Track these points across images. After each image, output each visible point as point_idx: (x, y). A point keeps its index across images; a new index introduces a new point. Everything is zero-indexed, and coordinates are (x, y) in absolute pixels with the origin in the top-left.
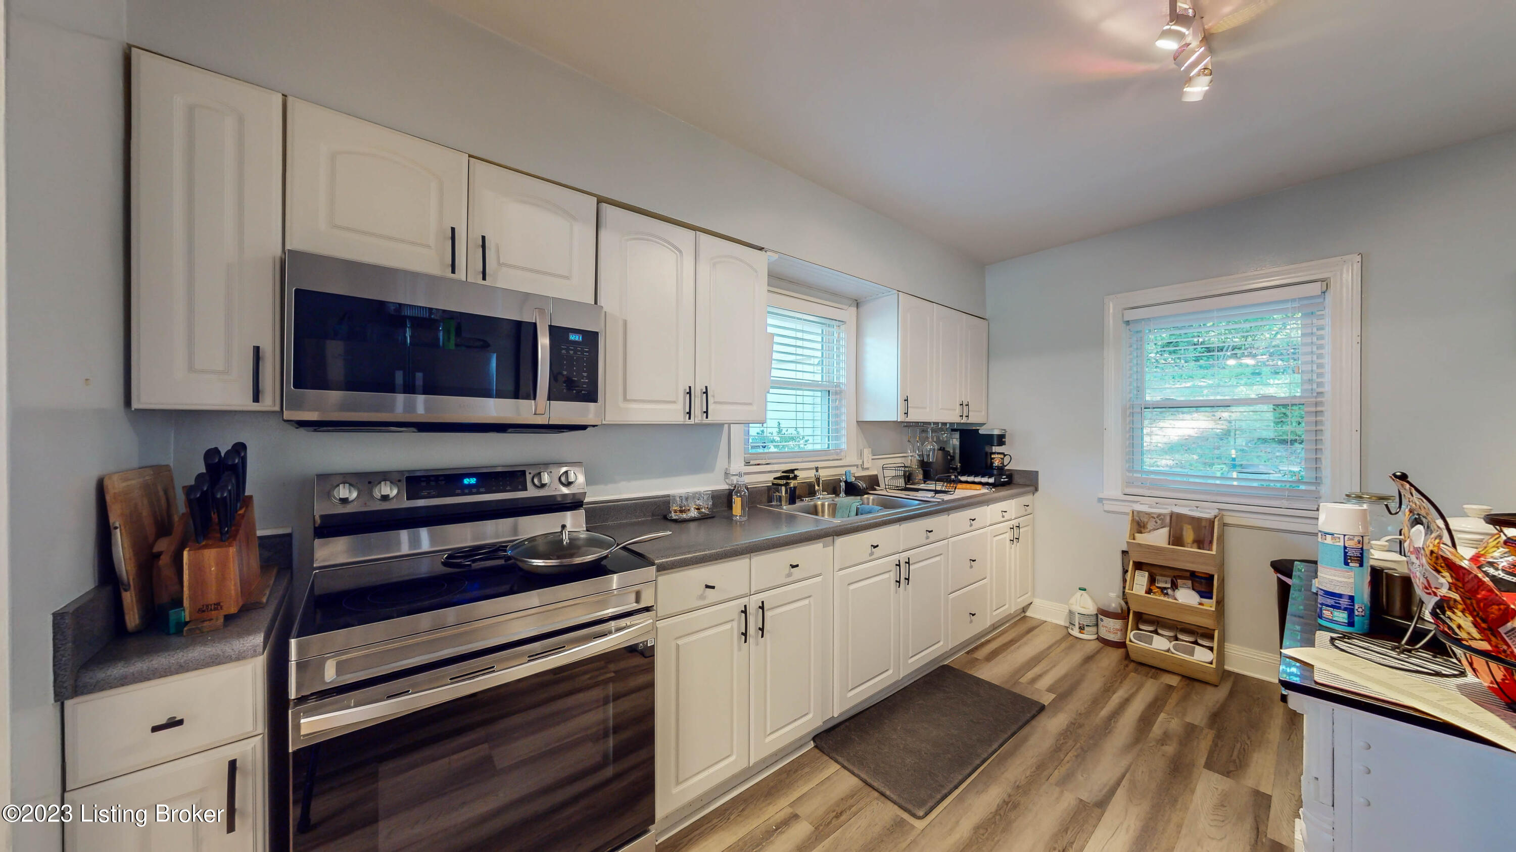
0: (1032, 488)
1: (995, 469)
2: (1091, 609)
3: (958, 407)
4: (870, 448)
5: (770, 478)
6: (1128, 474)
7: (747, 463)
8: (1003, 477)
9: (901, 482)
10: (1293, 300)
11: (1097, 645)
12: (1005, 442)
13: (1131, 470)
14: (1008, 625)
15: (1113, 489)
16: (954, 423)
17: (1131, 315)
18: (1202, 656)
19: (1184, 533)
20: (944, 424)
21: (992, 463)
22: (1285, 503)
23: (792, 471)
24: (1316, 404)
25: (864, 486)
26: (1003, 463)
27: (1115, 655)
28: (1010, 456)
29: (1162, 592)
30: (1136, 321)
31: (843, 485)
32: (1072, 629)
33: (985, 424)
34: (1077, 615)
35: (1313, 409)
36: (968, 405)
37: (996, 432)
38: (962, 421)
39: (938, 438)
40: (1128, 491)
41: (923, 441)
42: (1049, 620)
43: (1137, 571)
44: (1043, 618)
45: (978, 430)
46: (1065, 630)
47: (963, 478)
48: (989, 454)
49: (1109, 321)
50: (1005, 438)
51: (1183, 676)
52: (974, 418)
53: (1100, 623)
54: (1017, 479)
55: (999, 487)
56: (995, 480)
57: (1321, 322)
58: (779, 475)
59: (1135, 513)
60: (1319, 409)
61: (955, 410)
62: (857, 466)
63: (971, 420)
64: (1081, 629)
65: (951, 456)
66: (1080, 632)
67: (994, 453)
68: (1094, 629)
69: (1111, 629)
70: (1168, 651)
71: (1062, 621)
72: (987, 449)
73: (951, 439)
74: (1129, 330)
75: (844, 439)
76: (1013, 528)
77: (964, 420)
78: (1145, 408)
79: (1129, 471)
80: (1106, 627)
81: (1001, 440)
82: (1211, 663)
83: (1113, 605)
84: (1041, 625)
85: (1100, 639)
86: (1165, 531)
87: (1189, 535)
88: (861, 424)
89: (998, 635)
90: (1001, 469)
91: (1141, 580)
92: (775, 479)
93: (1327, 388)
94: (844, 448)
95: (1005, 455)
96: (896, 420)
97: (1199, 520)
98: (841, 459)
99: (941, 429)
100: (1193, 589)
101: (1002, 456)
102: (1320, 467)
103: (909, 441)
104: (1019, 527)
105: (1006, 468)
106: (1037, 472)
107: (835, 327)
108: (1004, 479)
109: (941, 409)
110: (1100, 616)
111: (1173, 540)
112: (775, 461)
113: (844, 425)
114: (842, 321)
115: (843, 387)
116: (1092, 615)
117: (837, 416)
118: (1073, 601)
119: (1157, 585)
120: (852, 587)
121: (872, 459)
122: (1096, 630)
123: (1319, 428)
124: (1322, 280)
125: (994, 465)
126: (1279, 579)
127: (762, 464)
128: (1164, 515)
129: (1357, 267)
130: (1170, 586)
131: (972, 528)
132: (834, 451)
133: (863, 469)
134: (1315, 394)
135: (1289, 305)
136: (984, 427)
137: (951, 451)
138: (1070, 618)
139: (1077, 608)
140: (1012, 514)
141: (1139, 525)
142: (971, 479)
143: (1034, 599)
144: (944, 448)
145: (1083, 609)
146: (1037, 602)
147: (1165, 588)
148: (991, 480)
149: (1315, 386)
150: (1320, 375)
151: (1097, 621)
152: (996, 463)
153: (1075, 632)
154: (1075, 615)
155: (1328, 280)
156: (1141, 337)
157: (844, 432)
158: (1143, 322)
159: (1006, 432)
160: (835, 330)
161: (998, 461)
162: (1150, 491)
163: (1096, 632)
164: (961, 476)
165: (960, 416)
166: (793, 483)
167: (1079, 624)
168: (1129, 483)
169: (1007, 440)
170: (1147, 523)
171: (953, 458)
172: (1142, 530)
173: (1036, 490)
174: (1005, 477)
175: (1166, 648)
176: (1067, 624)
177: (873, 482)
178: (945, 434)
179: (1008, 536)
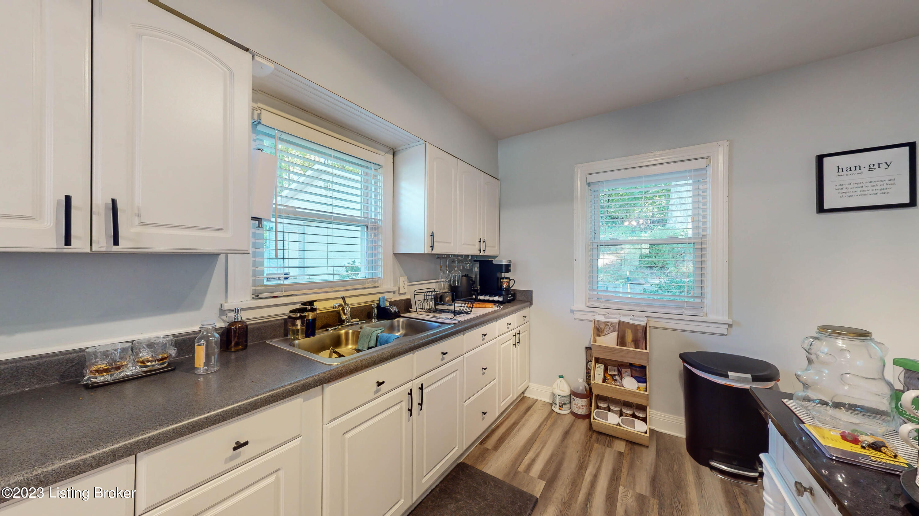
0: (528, 303)
1: (504, 290)
2: (566, 391)
3: (478, 244)
4: (406, 276)
5: (286, 310)
6: (589, 292)
7: (256, 297)
8: (509, 296)
9: (431, 305)
10: (690, 171)
11: (571, 418)
12: (510, 269)
13: (591, 289)
14: (512, 407)
15: (580, 304)
16: (475, 256)
17: (591, 179)
18: (640, 427)
19: (626, 335)
20: (467, 256)
21: (501, 286)
22: (685, 312)
23: (311, 303)
24: (702, 243)
25: (397, 310)
26: (509, 286)
27: (582, 425)
28: (514, 280)
29: (613, 378)
30: (594, 183)
31: (375, 310)
32: (554, 407)
33: (498, 256)
34: (558, 397)
35: (700, 247)
36: (485, 242)
37: (504, 262)
38: (481, 254)
39: (464, 267)
40: (590, 304)
41: (451, 269)
42: (539, 398)
43: (597, 364)
44: (536, 398)
45: (492, 260)
46: (550, 407)
47: (482, 298)
48: (500, 279)
49: (578, 184)
50: (510, 267)
51: (627, 441)
52: (489, 252)
53: (573, 402)
54: (519, 297)
55: (507, 304)
56: (503, 298)
57: (705, 187)
58: (298, 306)
59: (596, 322)
60: (703, 246)
61: (475, 245)
62: (394, 292)
63: (487, 253)
64: (561, 407)
65: (472, 281)
66: (560, 409)
67: (503, 278)
68: (568, 406)
69: (580, 406)
70: (619, 424)
71: (548, 400)
72: (498, 275)
73: (473, 268)
74: (590, 190)
75: (381, 269)
76: (515, 336)
77: (482, 253)
78: (600, 245)
79: (590, 290)
80: (577, 405)
81: (507, 268)
82: (646, 433)
83: (581, 388)
84: (534, 404)
85: (572, 413)
86: (615, 334)
87: (629, 337)
88: (397, 256)
89: (505, 418)
90: (508, 290)
91: (599, 370)
92: (291, 311)
93: (709, 232)
94: (380, 276)
95: (510, 280)
96: (423, 252)
97: (636, 326)
98: (378, 287)
99: (465, 260)
100: (632, 376)
101: (508, 280)
102: (704, 286)
103: (441, 270)
104: (519, 334)
105: (511, 289)
106: (531, 291)
107: (373, 169)
108: (510, 297)
109: (464, 244)
110: (573, 397)
111: (620, 341)
112: (296, 293)
113: (380, 256)
114: (379, 165)
115: (380, 223)
116: (567, 396)
117: (375, 248)
118: (555, 385)
119: (609, 373)
120: (348, 436)
121: (408, 285)
122: (570, 406)
123: (703, 259)
124: (707, 158)
125: (503, 287)
126: (685, 367)
127: (280, 297)
128: (614, 323)
129: (726, 149)
130: (617, 374)
131: (484, 341)
132: (372, 279)
133: (400, 294)
134: (701, 236)
135: (688, 174)
136: (497, 259)
137: (474, 277)
138: (553, 399)
139: (558, 392)
140: (514, 325)
141: (599, 331)
142: (487, 298)
143: (530, 383)
144: (468, 275)
145: (562, 392)
146: (532, 386)
147: (615, 375)
148: (501, 299)
149: (700, 231)
150: (704, 223)
151: (571, 399)
152: (505, 286)
153: (557, 409)
154: (556, 397)
155: (710, 158)
156: (597, 195)
157: (380, 263)
158: (599, 184)
159: (511, 262)
160: (373, 172)
161: (505, 284)
162: (603, 304)
163: (570, 408)
164: (480, 296)
165: (479, 250)
166: (310, 316)
167: (559, 403)
168: (590, 299)
169: (512, 268)
170: (604, 329)
171: (474, 282)
172: (600, 334)
173: (531, 304)
174: (510, 296)
175: (617, 423)
176: (552, 402)
177: (407, 305)
178: (468, 263)
179: (512, 342)
